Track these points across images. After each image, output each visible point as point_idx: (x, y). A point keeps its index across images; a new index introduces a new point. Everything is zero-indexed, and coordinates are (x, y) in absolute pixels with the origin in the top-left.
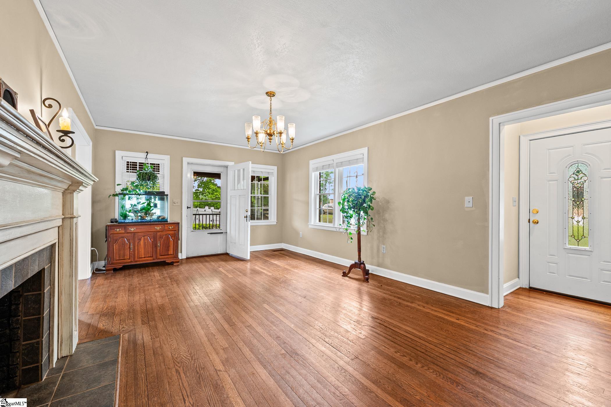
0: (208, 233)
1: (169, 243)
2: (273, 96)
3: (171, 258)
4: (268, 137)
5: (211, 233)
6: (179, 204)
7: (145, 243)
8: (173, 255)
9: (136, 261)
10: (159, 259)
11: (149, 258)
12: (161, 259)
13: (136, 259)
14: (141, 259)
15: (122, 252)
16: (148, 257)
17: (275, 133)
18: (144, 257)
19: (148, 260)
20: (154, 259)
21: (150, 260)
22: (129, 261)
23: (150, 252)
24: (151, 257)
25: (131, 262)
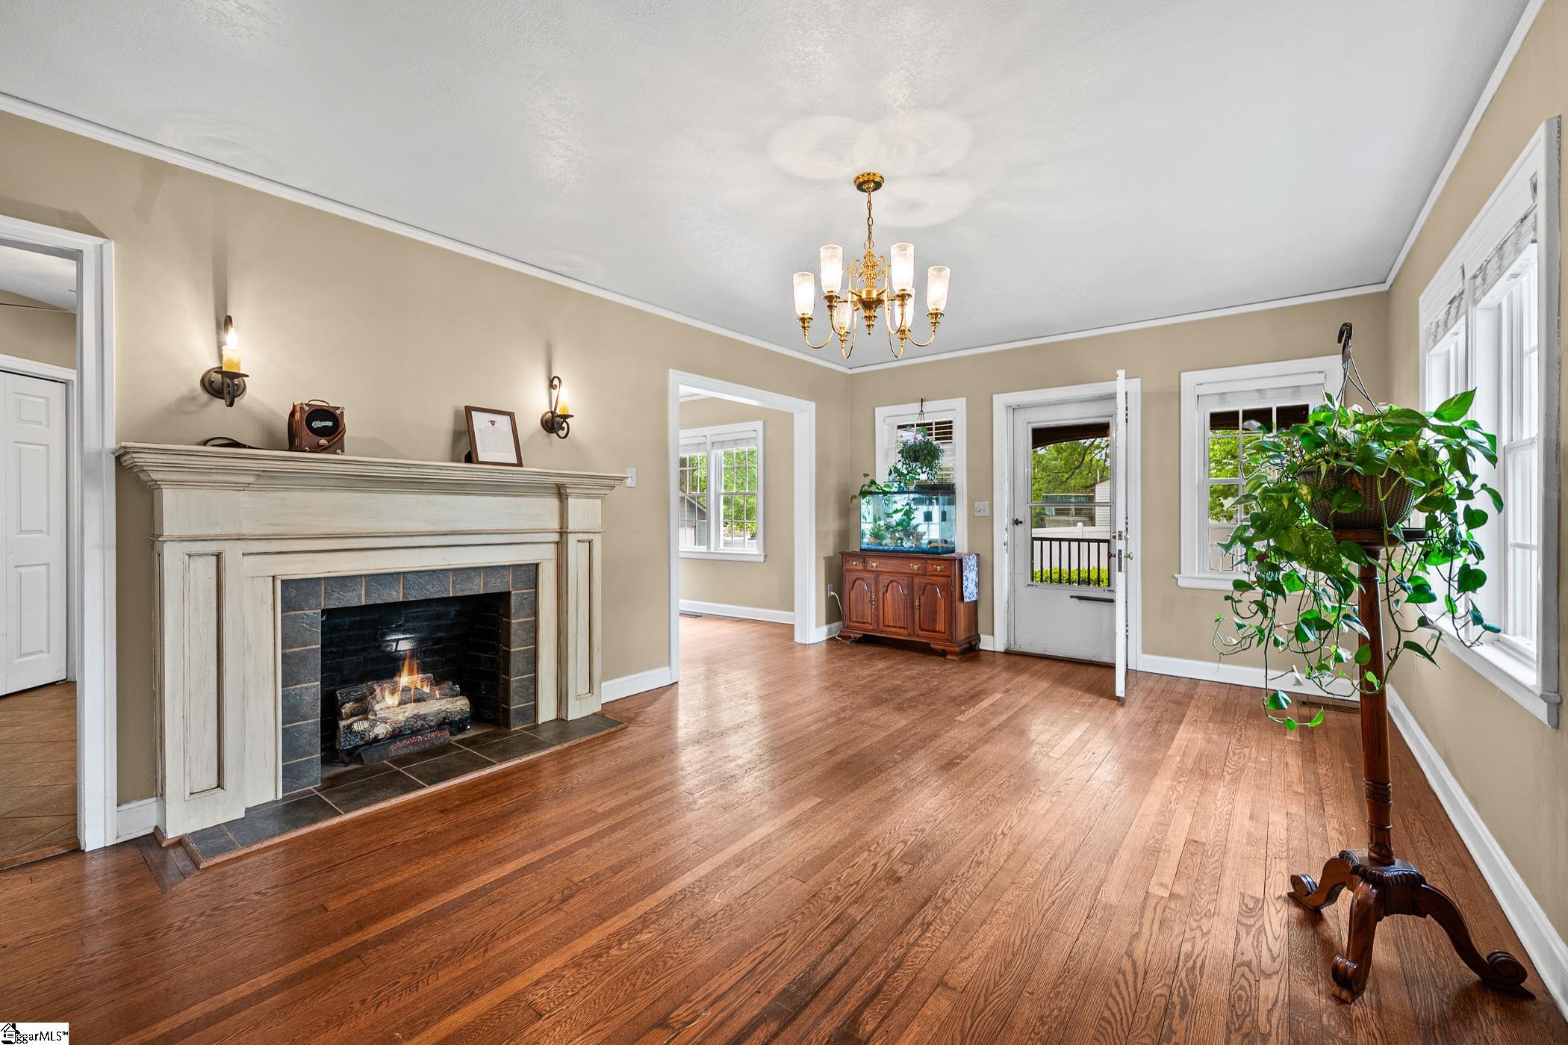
0: (1072, 597)
1: (936, 604)
2: (875, 189)
3: (940, 640)
4: (862, 312)
5: (1080, 598)
6: (987, 513)
7: (893, 595)
8: (945, 633)
9: (882, 632)
10: (918, 636)
11: (902, 631)
12: (922, 637)
13: (881, 627)
14: (889, 629)
15: (860, 608)
16: (901, 628)
17: (885, 297)
18: (895, 627)
19: (899, 634)
20: (909, 635)
21: (902, 635)
22: (871, 627)
23: (902, 617)
24: (903, 628)
25: (874, 630)
